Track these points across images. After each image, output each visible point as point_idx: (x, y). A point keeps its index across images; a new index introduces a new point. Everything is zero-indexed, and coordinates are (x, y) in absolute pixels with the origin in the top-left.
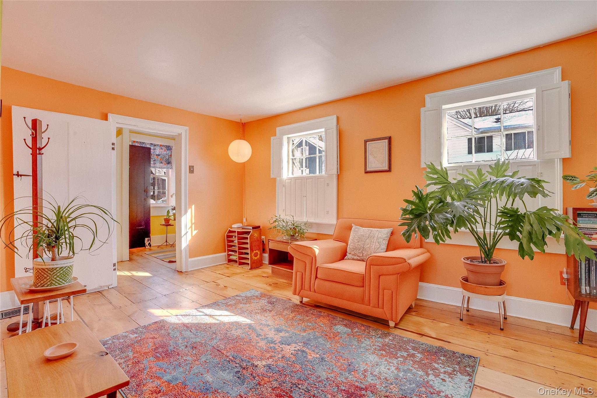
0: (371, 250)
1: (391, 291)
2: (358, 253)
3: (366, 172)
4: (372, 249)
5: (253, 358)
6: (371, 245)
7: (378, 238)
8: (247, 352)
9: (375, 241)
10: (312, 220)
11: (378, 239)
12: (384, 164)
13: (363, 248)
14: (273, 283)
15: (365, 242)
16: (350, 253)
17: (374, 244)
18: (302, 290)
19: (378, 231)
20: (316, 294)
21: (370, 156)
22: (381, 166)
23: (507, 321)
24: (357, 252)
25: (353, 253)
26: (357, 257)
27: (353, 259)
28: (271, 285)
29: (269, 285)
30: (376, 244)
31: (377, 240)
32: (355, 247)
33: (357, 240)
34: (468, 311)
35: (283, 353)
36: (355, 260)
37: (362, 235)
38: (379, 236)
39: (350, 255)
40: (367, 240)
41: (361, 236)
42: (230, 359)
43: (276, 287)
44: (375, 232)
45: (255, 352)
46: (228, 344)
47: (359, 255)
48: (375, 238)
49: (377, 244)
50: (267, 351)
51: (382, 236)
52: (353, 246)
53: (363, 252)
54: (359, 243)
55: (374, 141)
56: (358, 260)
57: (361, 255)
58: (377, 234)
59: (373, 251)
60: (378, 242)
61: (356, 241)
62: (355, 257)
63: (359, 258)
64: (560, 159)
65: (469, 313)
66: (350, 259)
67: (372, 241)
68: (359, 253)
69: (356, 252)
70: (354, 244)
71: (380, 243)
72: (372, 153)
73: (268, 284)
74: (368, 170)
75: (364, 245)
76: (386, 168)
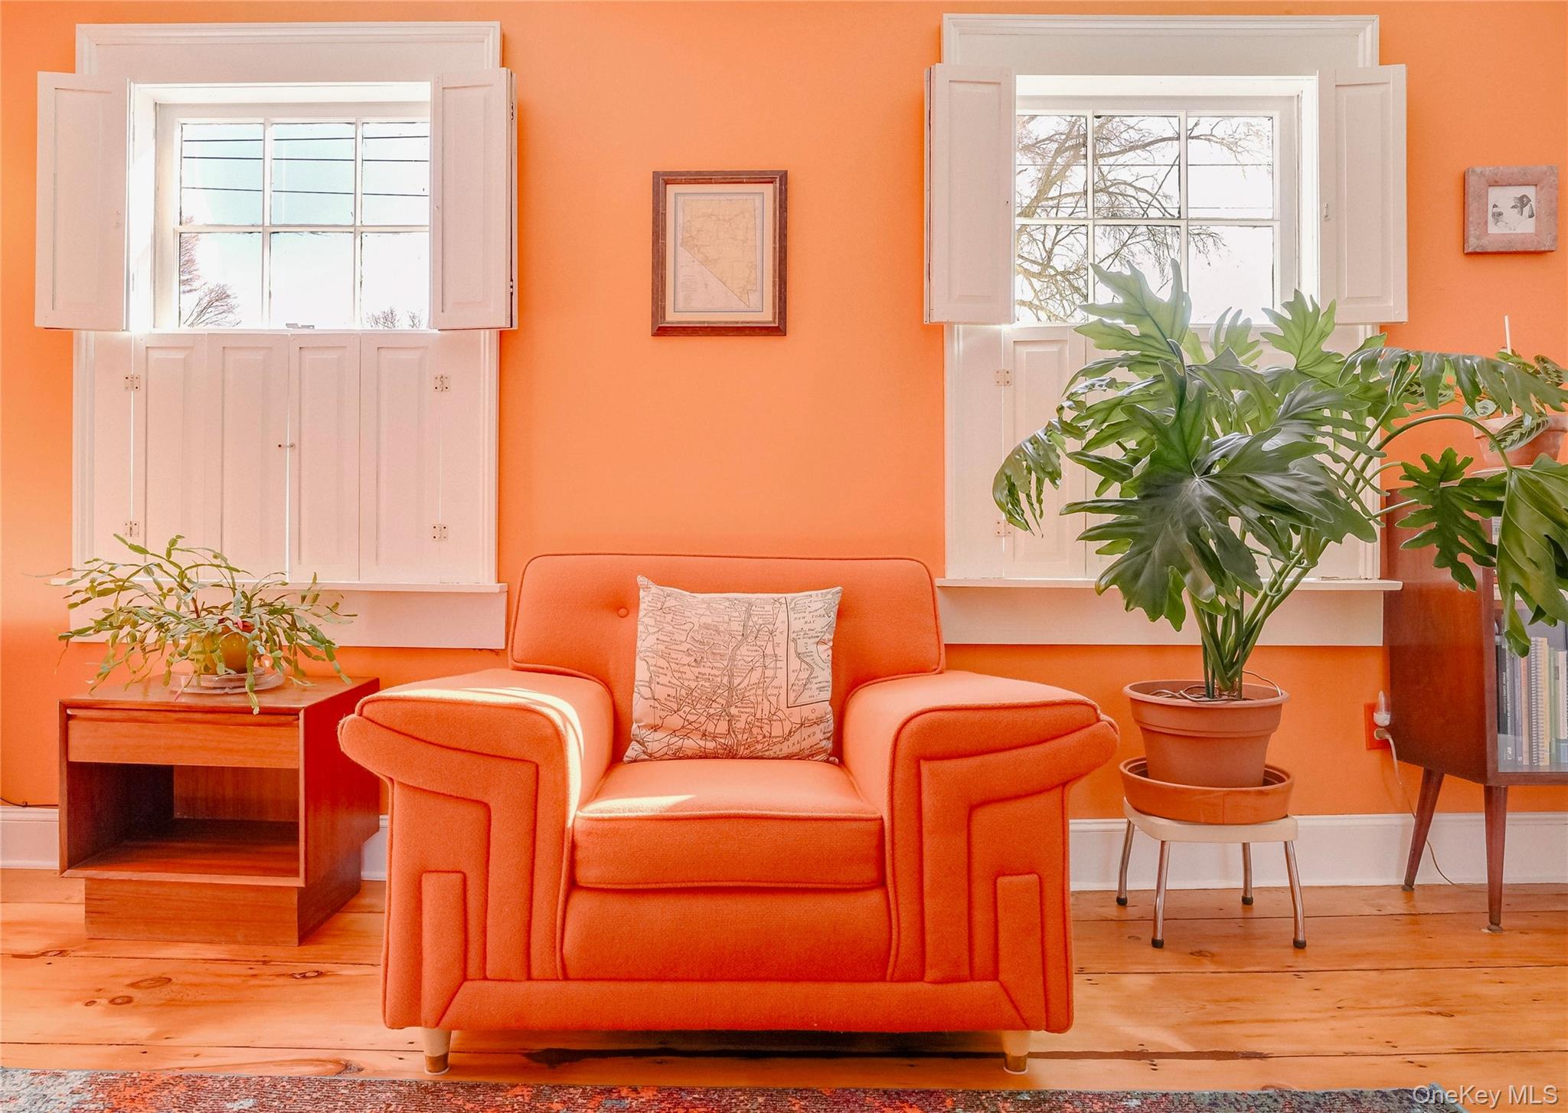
0: (773, 699)
1: (1034, 878)
2: (703, 719)
3: (662, 331)
4: (776, 692)
6: (769, 673)
7: (792, 636)
9: (781, 652)
10: (337, 576)
11: (794, 640)
12: (754, 299)
13: (730, 689)
14: (133, 985)
15: (732, 659)
16: (659, 722)
17: (779, 664)
18: (466, 984)
19: (781, 604)
20: (573, 987)
21: (684, 256)
22: (742, 306)
23: (1252, 909)
24: (695, 715)
25: (675, 721)
26: (702, 743)
27: (679, 756)
28: (129, 1000)
29: (112, 1001)
30: (791, 667)
31: (792, 645)
32: (683, 692)
33: (688, 652)
34: (1122, 902)
36: (691, 758)
37: (707, 627)
38: (796, 625)
39: (659, 735)
40: (743, 650)
41: (704, 631)
43: (171, 1004)
44: (768, 608)
47: (711, 728)
48: (780, 638)
49: (795, 663)
51: (808, 626)
52: (671, 685)
53: (733, 711)
54: (702, 670)
55: (709, 182)
56: (704, 756)
57: (722, 727)
58: (782, 616)
59: (783, 697)
60: (798, 655)
61: (686, 660)
62: (691, 744)
63: (711, 745)
64: (1373, 324)
65: (1131, 911)
66: (661, 759)
67: (769, 651)
68: (709, 717)
69: (691, 718)
70: (677, 675)
71: (807, 660)
72: (693, 238)
73: (105, 1002)
74: (672, 317)
75: (731, 676)
76: (766, 316)
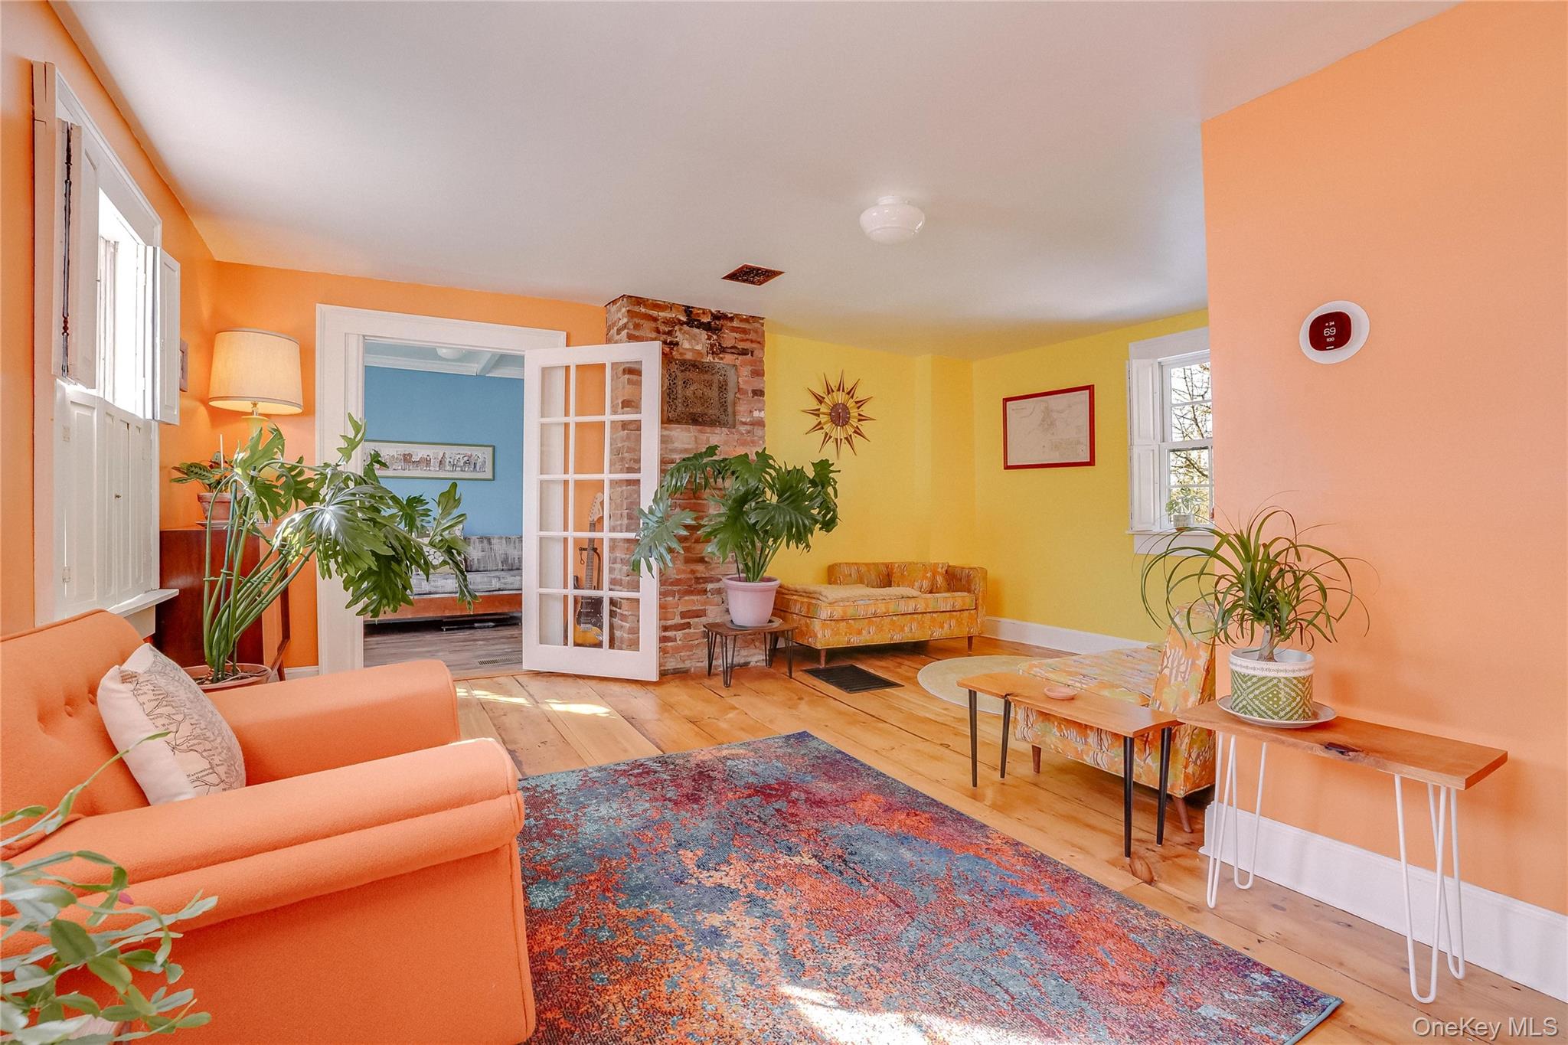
5: (817, 873)
8: (826, 889)
35: (748, 870)
42: (868, 881)
45: (807, 886)
46: (872, 920)
50: (778, 881)
